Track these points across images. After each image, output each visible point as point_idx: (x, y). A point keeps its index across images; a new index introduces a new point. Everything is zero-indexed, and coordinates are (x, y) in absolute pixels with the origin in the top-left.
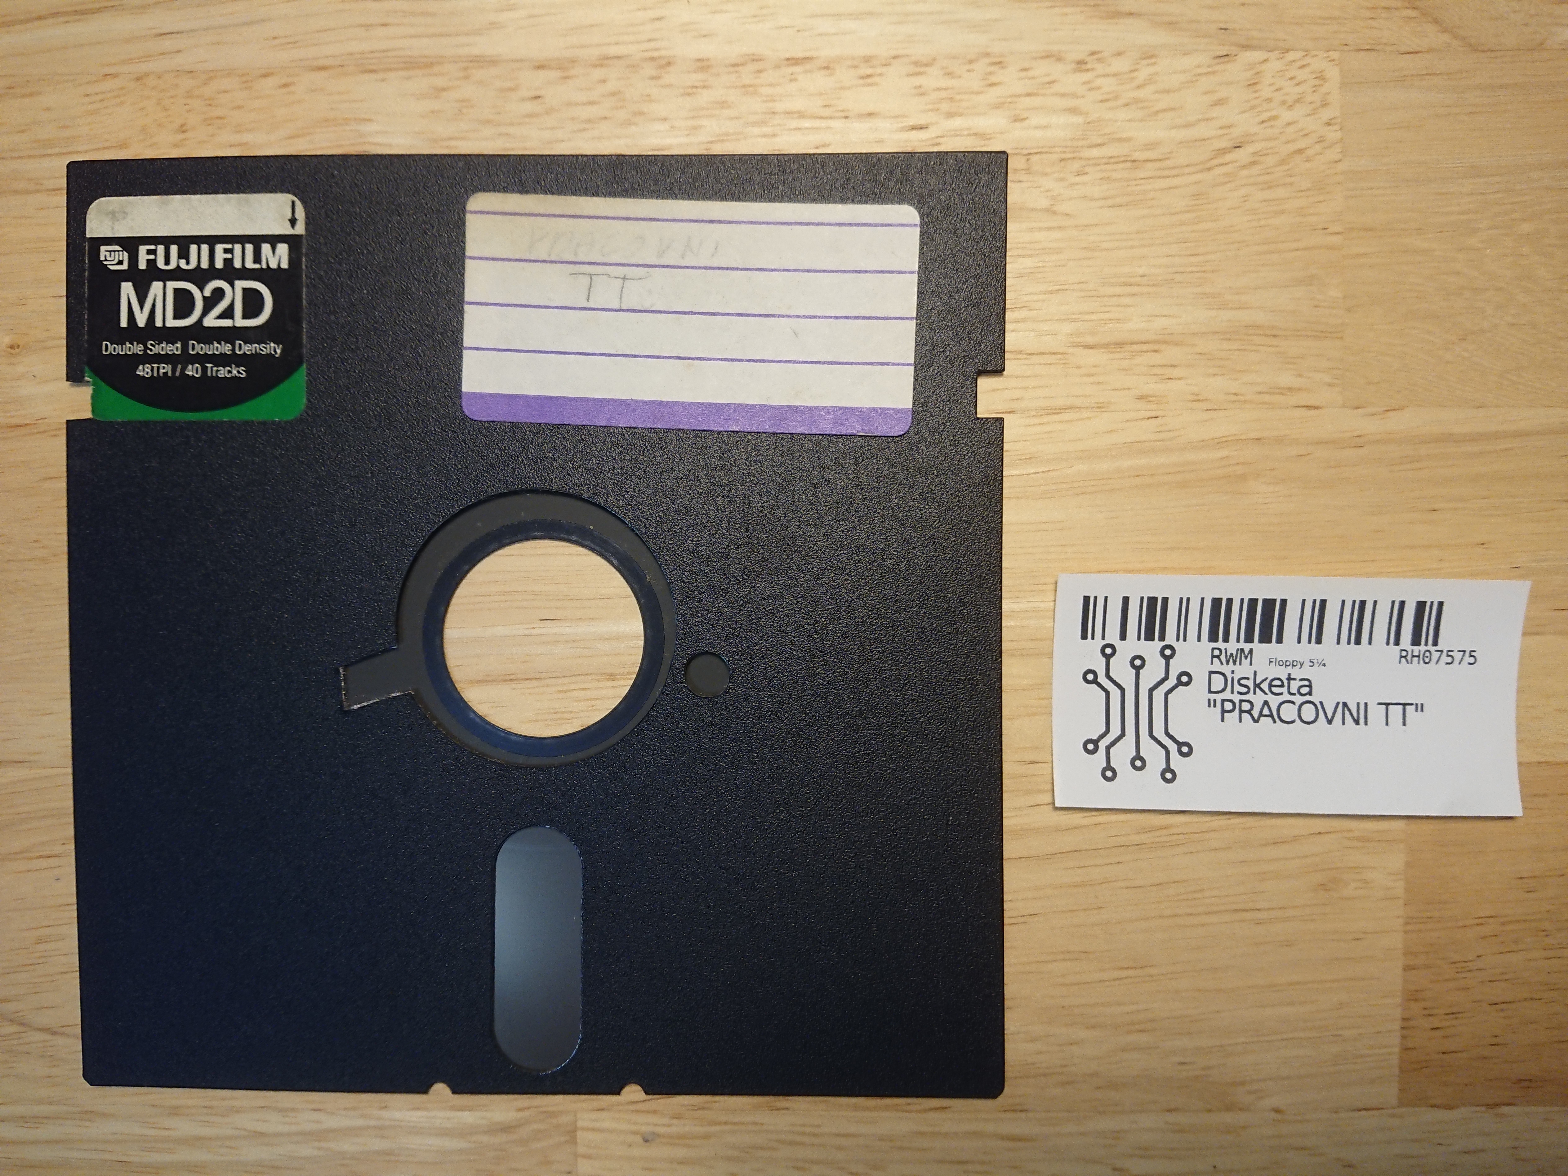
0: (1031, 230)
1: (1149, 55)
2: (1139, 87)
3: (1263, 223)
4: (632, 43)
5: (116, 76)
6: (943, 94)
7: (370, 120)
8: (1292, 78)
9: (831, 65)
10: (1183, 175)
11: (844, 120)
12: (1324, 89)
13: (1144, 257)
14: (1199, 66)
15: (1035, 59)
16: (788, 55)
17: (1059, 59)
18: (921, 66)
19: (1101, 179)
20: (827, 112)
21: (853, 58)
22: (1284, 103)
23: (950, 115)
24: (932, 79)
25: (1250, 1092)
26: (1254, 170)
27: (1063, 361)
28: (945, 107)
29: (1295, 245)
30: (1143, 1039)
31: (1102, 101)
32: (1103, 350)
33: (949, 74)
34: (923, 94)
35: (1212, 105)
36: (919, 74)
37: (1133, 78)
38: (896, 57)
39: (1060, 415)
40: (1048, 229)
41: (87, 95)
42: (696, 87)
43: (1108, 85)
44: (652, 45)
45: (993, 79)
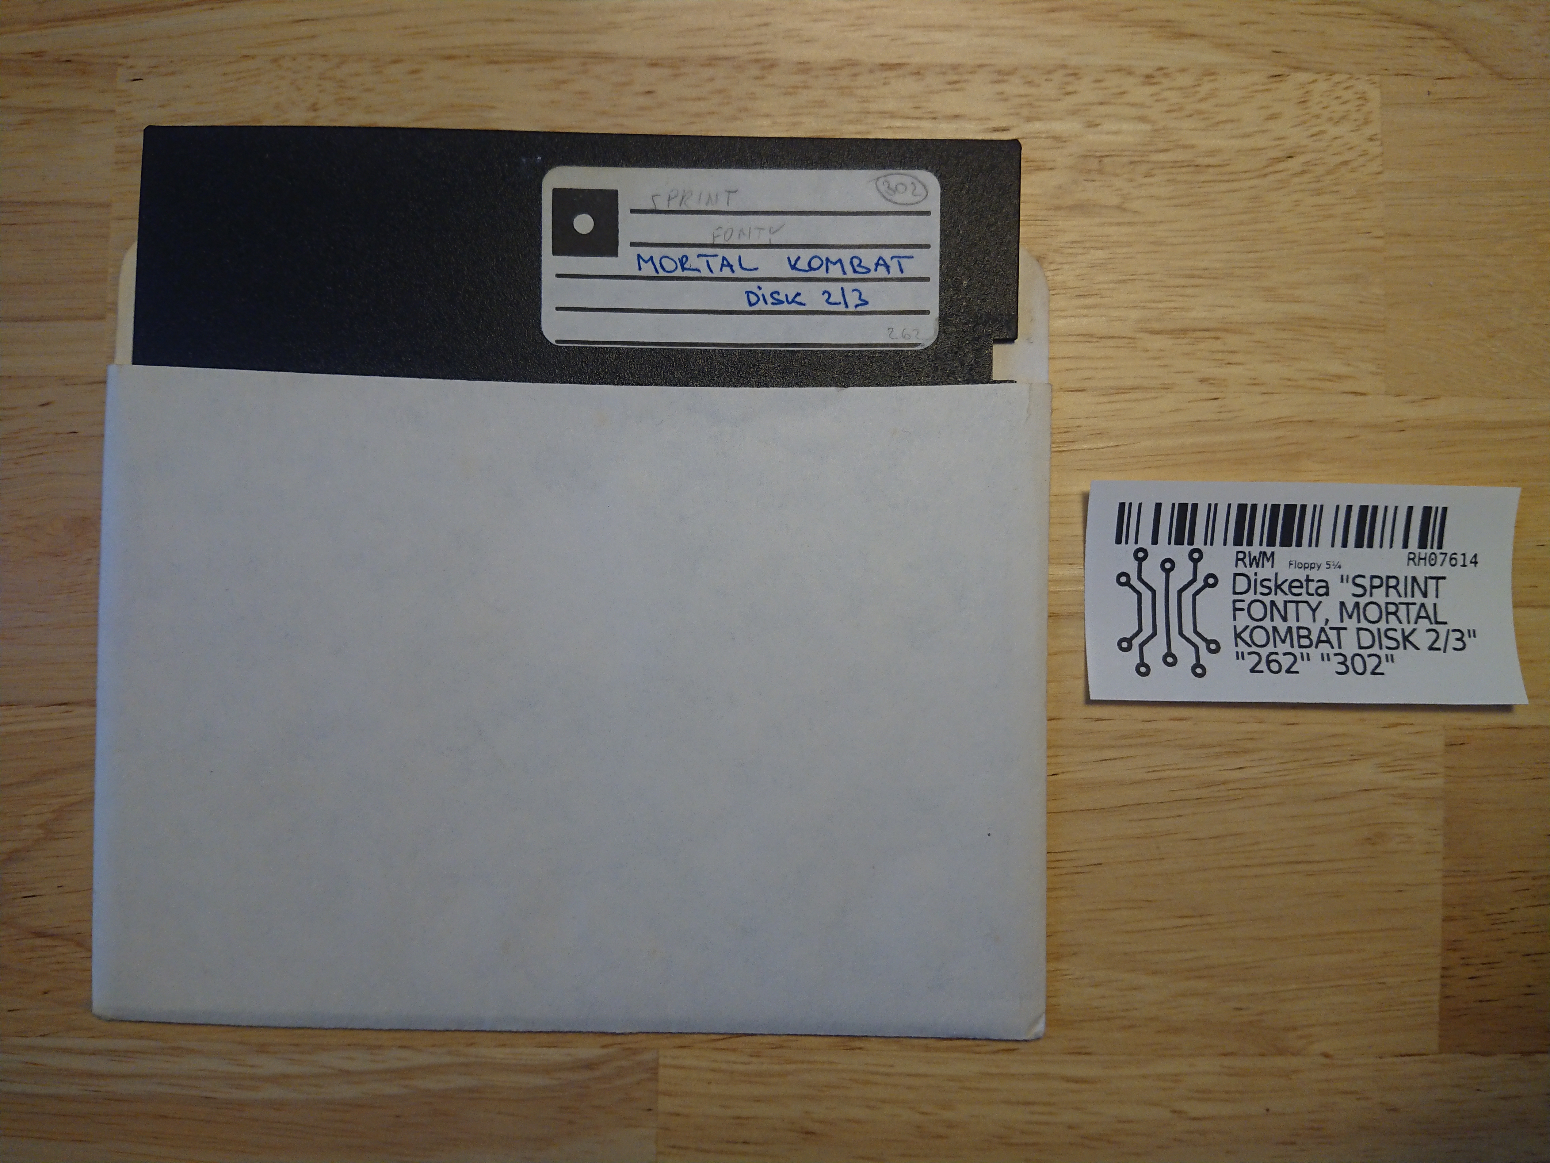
0: (1103, 224)
1: (1210, 73)
2: (1201, 100)
3: (1313, 225)
4: (739, 46)
5: (253, 57)
6: (1024, 100)
7: (493, 107)
8: (1338, 98)
9: (922, 71)
10: (1240, 180)
11: (933, 121)
12: (1365, 109)
13: (1207, 252)
14: (1254, 84)
15: (1107, 71)
16: (882, 61)
17: (1130, 73)
18: (1003, 74)
19: (1168, 181)
20: (918, 113)
21: (942, 66)
22: (1330, 119)
23: (1029, 119)
24: (1014, 87)
25: (1301, 1037)
26: (1306, 178)
27: (1132, 345)
28: (1025, 112)
29: (1342, 246)
30: (1201, 985)
31: (1167, 112)
32: (1168, 336)
33: (1029, 82)
34: (1006, 100)
35: (1267, 119)
36: (1003, 81)
37: (1196, 92)
38: (981, 66)
39: (1128, 394)
40: (1119, 224)
41: (225, 74)
42: (797, 87)
43: (1173, 97)
44: (757, 48)
45: (1070, 88)
